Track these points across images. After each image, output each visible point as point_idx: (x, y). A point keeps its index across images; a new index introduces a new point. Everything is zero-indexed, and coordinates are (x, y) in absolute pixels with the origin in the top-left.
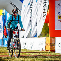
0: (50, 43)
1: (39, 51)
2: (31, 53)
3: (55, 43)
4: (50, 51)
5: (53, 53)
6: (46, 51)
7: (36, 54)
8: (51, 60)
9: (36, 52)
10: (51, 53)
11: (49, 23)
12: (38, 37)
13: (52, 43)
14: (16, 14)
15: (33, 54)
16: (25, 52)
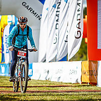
0: (89, 71)
1: (71, 83)
2: (57, 88)
3: (97, 71)
4: (88, 84)
5: (93, 88)
6: (83, 83)
7: (65, 89)
8: (91, 99)
9: (66, 85)
10: (91, 87)
11: (86, 37)
12: (70, 61)
13: (92, 71)
14: (24, 25)
15: (60, 89)
16: (48, 85)
